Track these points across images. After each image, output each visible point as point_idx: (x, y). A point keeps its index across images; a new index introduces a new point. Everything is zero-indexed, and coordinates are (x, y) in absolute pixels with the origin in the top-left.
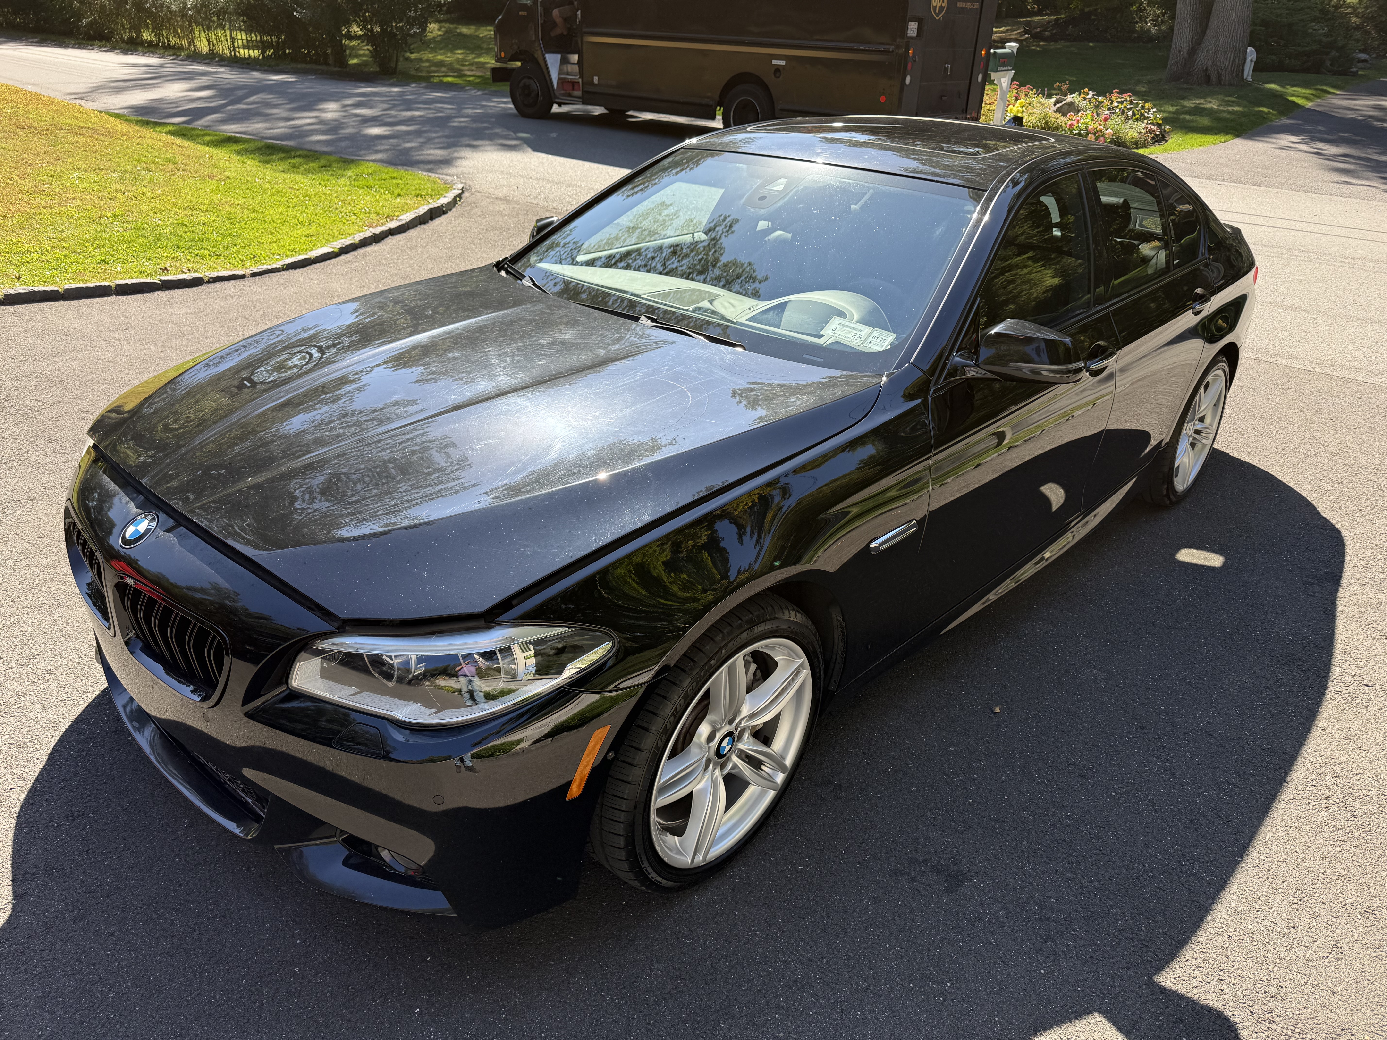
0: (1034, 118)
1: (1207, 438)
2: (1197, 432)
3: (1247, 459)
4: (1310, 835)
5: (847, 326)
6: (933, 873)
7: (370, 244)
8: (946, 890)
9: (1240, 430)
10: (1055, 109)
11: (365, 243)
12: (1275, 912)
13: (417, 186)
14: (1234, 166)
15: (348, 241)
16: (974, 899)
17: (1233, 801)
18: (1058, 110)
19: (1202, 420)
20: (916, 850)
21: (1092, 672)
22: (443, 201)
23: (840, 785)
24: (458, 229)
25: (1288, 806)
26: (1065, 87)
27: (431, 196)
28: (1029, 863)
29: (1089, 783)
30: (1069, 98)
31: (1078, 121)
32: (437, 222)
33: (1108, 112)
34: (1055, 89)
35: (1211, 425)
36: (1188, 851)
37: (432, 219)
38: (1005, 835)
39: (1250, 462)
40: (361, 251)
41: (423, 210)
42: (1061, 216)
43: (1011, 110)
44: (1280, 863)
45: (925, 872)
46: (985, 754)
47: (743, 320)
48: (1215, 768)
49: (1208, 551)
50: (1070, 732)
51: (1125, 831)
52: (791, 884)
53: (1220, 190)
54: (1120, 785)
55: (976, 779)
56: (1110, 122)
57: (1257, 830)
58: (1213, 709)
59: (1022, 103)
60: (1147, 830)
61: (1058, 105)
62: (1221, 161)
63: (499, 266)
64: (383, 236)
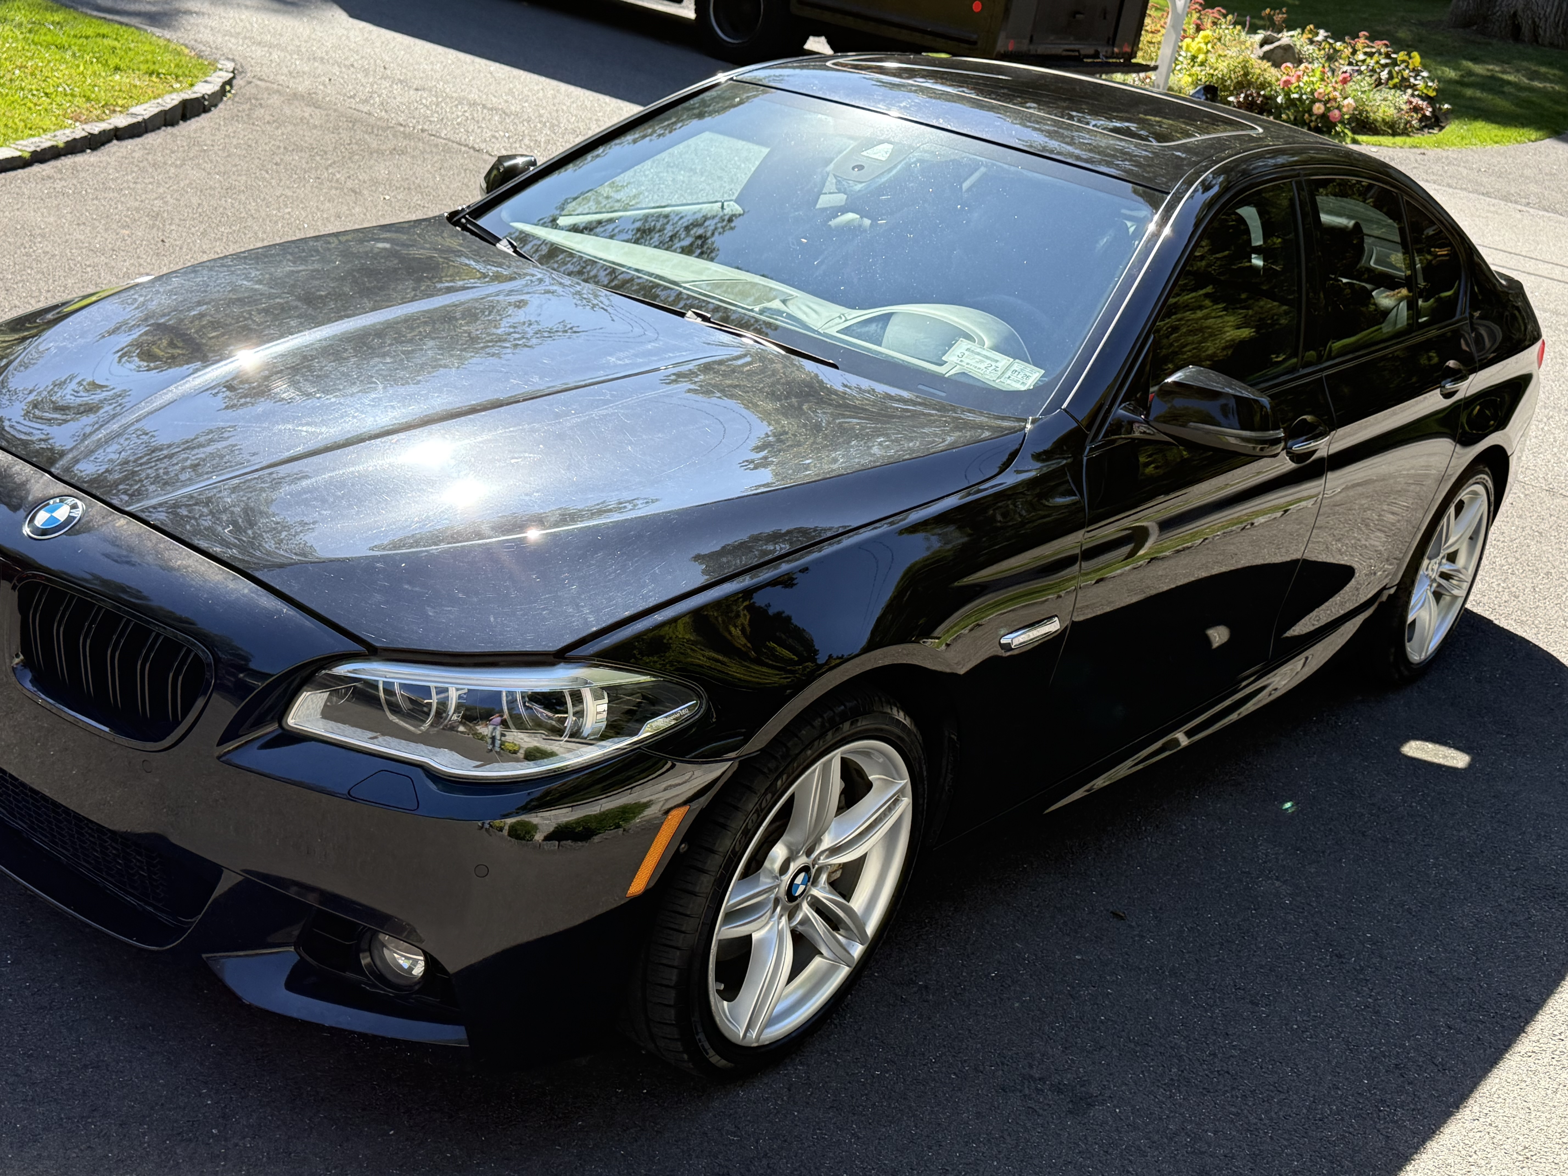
0: (1225, 64)
1: (1459, 587)
2: (1445, 576)
3: (1520, 632)
4: (1549, 1092)
5: (979, 354)
6: (1053, 1093)
7: (82, 151)
8: (1070, 1112)
9: (1514, 589)
10: (1261, 52)
11: (74, 147)
12: (1494, 1168)
13: (149, 57)
14: (1547, 183)
15: (44, 142)
16: (1107, 1123)
17: (1454, 1047)
18: (1266, 57)
19: (1452, 558)
20: (1031, 1066)
21: (1273, 884)
22: (204, 89)
23: (926, 987)
24: (235, 141)
25: (1524, 1059)
26: (1278, 18)
27: (177, 77)
28: (1180, 1092)
29: (1263, 1012)
30: (1286, 38)
31: (1299, 77)
32: (194, 124)
33: (1349, 68)
34: (1262, 18)
35: (1466, 568)
36: (1389, 1096)
37: (185, 118)
38: (1148, 1060)
39: (1524, 635)
40: (67, 161)
41: (171, 101)
42: (1266, 236)
43: (1188, 46)
44: (1506, 1118)
45: (1042, 1091)
46: (1122, 967)
47: (833, 332)
48: (1434, 1010)
49: (1450, 747)
50: (1240, 951)
51: (1308, 1068)
52: (866, 1089)
53: (1521, 220)
54: (1305, 1018)
55: (1111, 994)
56: (1350, 87)
57: (1481, 1080)
58: (1438, 943)
59: (1207, 37)
60: (1338, 1070)
61: (1267, 48)
62: (1528, 172)
63: (454, 218)
64: (104, 139)
